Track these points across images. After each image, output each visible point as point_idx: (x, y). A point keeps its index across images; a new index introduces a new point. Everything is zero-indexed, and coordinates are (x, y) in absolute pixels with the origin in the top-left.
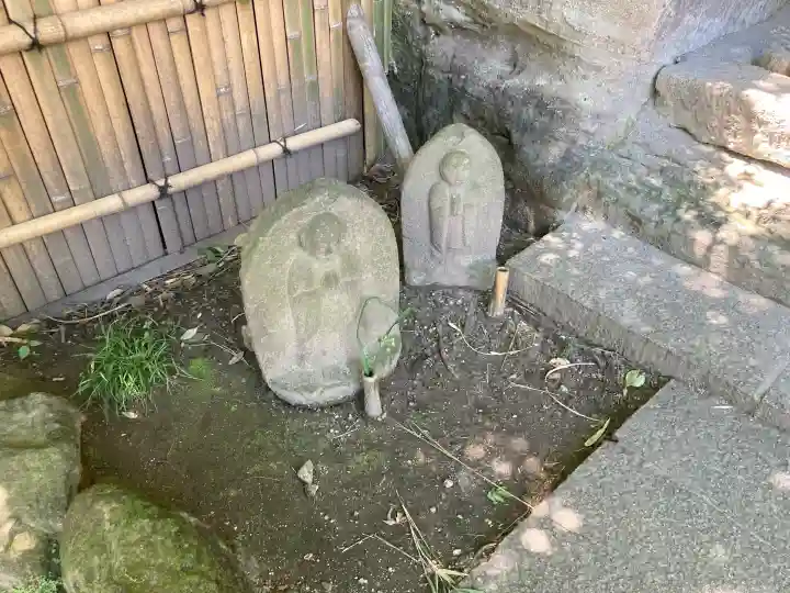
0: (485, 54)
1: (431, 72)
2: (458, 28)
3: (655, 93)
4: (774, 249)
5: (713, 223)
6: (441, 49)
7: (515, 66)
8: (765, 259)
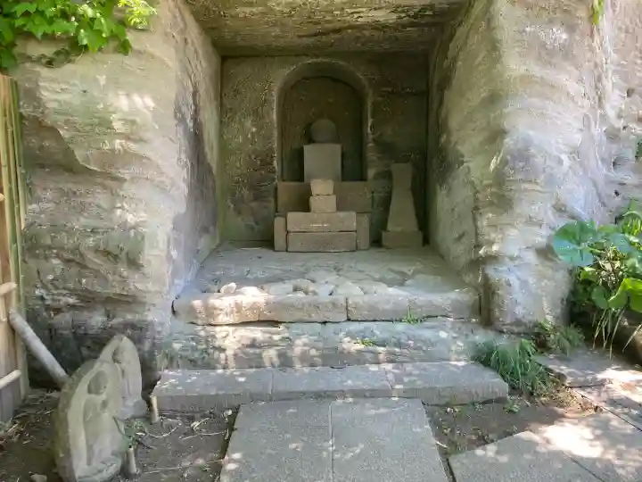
0: (91, 315)
1: (60, 331)
2: (73, 307)
3: (174, 312)
4: (248, 350)
5: (223, 350)
6: (64, 320)
7: (108, 317)
8: (245, 354)
